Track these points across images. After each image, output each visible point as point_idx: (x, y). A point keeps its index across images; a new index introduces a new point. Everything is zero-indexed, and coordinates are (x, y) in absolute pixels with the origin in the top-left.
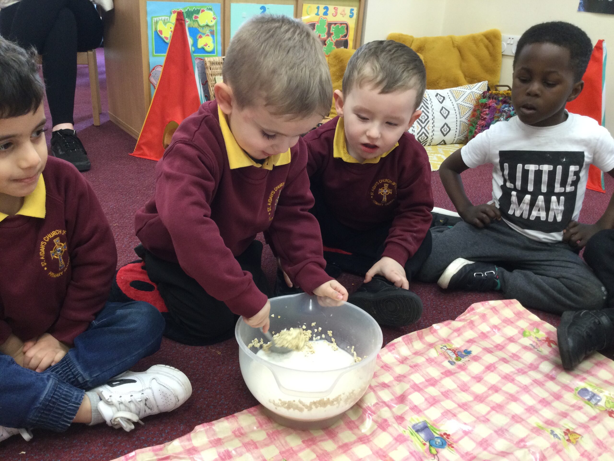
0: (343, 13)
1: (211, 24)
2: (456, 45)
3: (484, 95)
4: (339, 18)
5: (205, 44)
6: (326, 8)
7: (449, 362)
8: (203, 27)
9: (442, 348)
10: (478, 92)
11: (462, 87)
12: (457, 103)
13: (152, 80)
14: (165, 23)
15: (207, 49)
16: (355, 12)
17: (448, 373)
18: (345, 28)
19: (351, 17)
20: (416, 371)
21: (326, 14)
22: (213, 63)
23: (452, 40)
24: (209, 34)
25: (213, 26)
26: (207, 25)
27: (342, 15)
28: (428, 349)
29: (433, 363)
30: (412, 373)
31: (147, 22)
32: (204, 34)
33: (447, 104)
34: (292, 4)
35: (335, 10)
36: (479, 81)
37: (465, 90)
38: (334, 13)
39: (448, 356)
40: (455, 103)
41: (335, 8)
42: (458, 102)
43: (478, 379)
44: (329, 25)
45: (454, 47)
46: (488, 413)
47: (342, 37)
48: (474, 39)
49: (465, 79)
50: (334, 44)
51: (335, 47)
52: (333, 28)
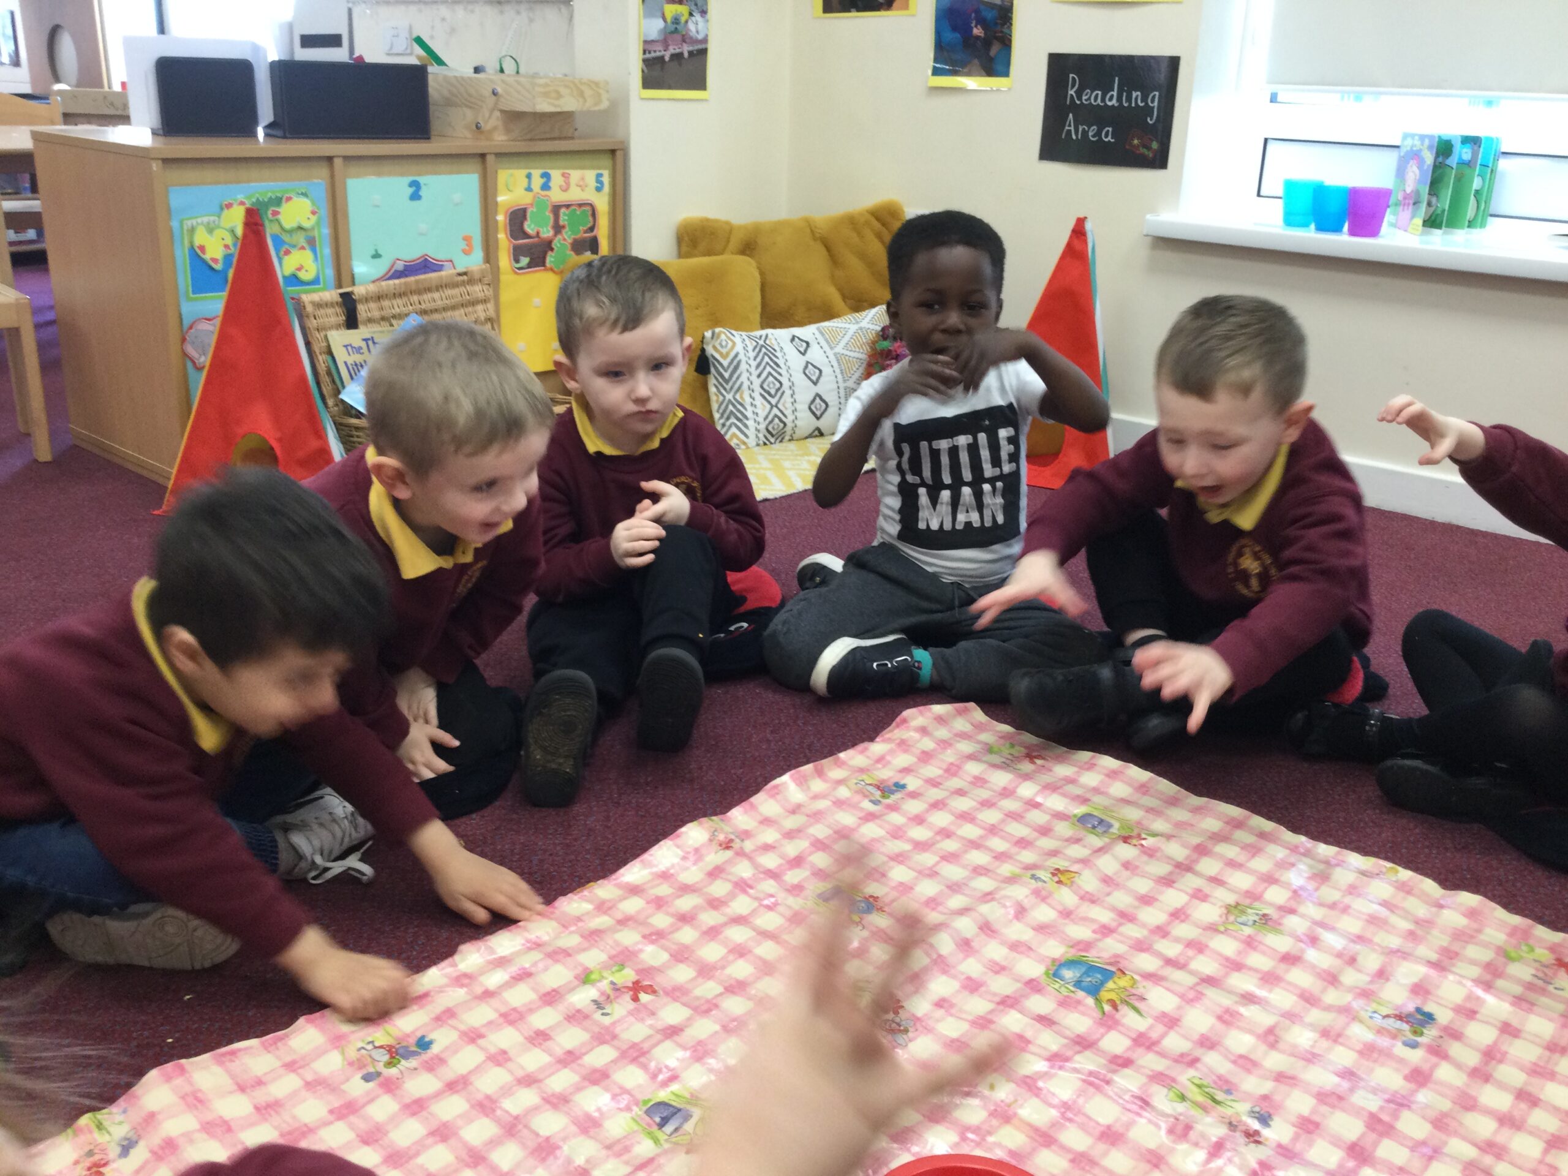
0: (581, 183)
1: (307, 224)
2: (818, 235)
3: (883, 334)
4: (575, 195)
5: (297, 266)
6: (546, 176)
7: (871, 801)
8: (290, 232)
9: (856, 784)
10: (872, 327)
11: (839, 320)
12: (834, 351)
13: (190, 350)
14: (210, 230)
15: (304, 276)
16: (606, 179)
17: (870, 817)
18: (590, 213)
19: (599, 190)
20: (818, 821)
21: (546, 187)
22: (319, 305)
23: (810, 225)
24: (305, 245)
25: (313, 229)
26: (300, 228)
27: (579, 189)
28: (835, 789)
29: (844, 807)
30: (811, 825)
31: (171, 230)
32: (294, 246)
33: (815, 354)
34: (473, 172)
35: (563, 179)
36: (873, 306)
37: (847, 326)
38: (564, 184)
39: (868, 793)
40: (830, 353)
41: (563, 175)
42: (837, 350)
43: (919, 820)
44: (556, 209)
45: (815, 239)
46: (937, 863)
47: (586, 232)
48: (851, 221)
49: (845, 302)
50: (569, 247)
51: (572, 253)
52: (565, 214)
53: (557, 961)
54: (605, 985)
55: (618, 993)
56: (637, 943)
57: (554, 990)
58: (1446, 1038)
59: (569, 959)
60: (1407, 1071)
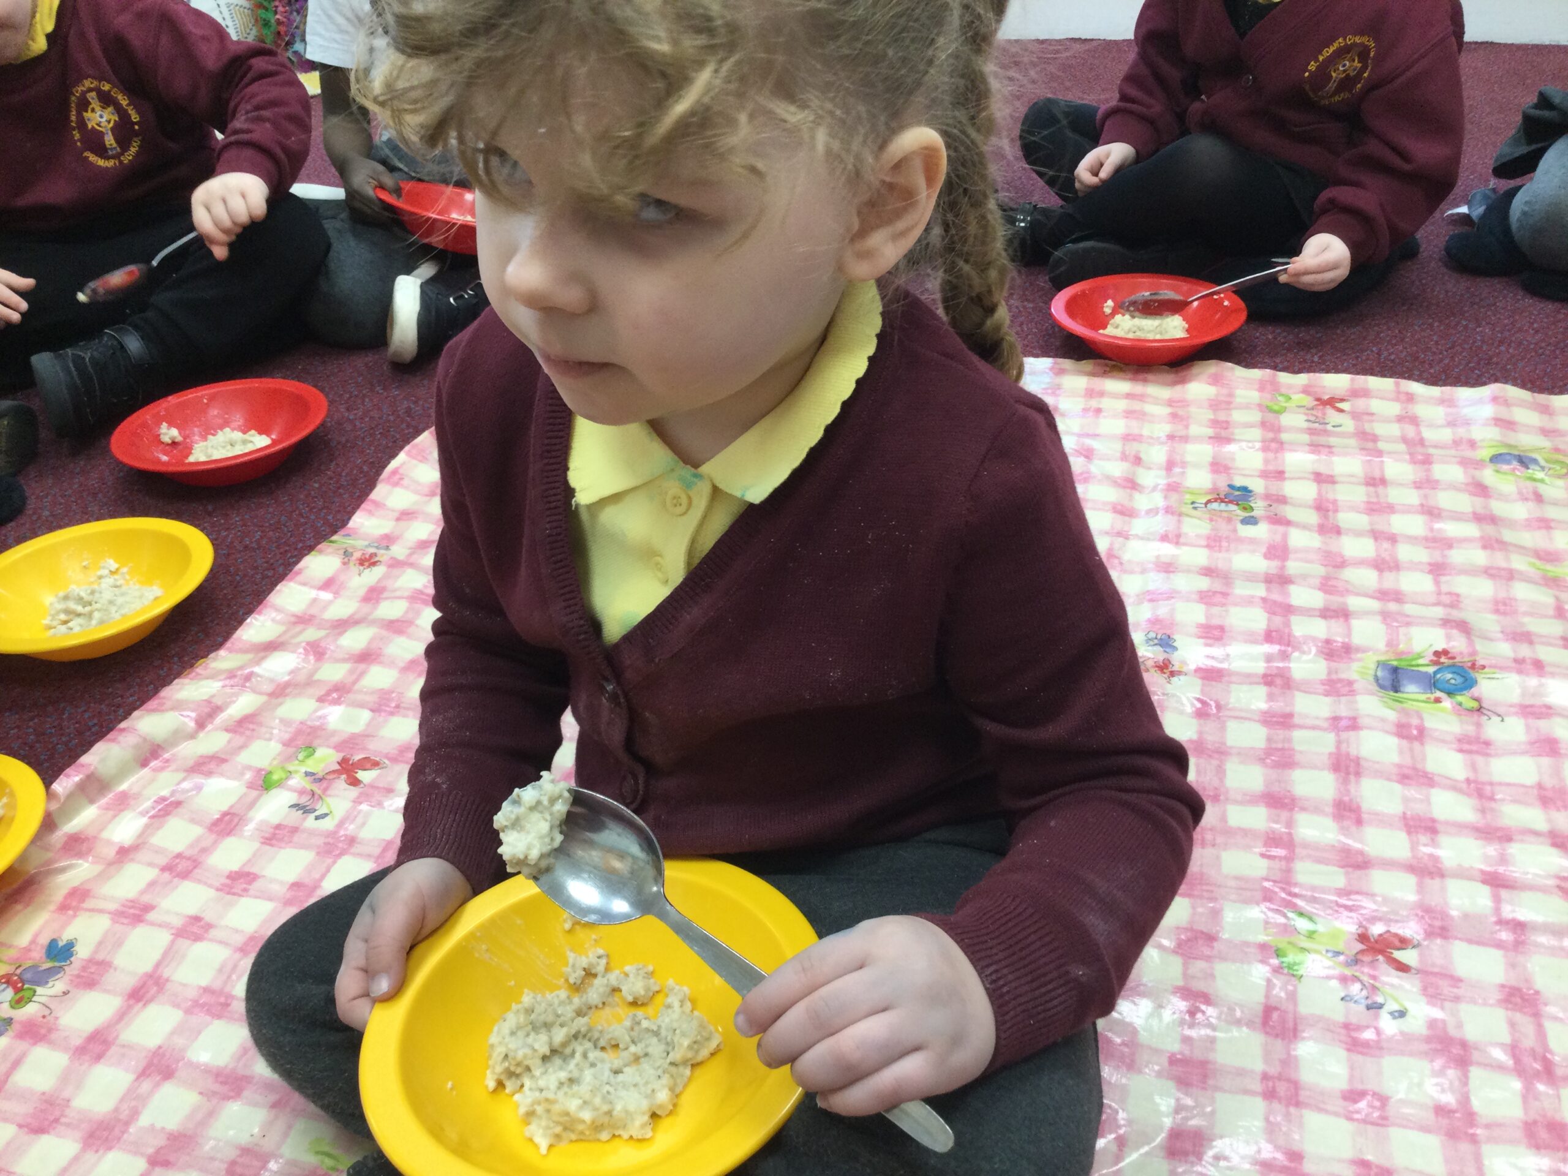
53: (209, 774)
54: (297, 781)
55: (324, 784)
56: (315, 711)
57: (225, 814)
58: (1275, 505)
59: (225, 767)
60: (1264, 550)
